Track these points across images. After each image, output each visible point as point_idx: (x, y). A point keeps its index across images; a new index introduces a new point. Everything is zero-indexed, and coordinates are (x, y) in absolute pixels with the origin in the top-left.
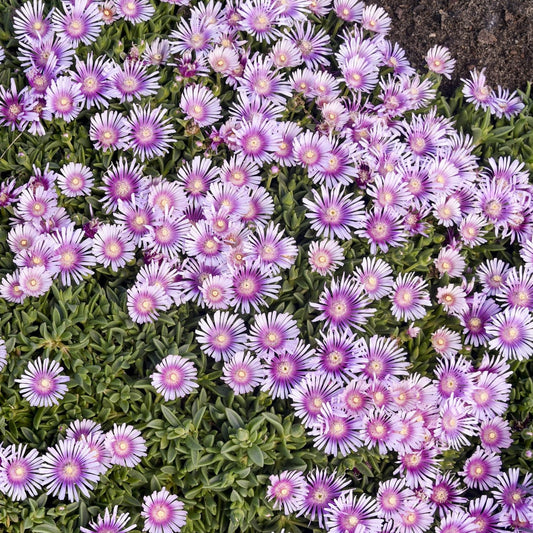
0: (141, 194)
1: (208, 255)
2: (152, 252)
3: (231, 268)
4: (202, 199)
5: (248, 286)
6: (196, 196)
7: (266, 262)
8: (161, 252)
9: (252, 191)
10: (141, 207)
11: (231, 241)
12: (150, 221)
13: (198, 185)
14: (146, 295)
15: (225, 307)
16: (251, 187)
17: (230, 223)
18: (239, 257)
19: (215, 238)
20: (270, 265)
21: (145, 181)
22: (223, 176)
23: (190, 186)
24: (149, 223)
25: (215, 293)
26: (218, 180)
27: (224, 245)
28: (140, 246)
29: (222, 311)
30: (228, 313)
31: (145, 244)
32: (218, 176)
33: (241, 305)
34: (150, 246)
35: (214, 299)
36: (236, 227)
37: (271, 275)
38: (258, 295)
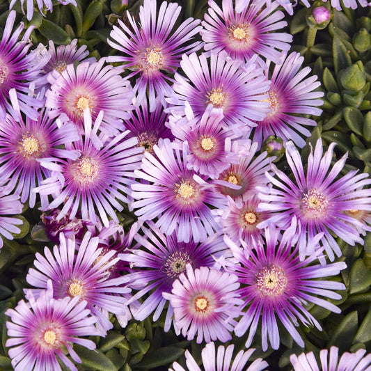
0: (32, 86)
1: (184, 214)
2: (61, 215)
3: (234, 247)
4: (164, 90)
5: (273, 283)
6: (152, 83)
7: (310, 228)
8: (79, 215)
9: (273, 65)
10: (33, 116)
11: (233, 183)
12: (53, 147)
13: (155, 59)
14: (49, 314)
15: (225, 337)
16: (271, 56)
17: (228, 141)
18: (250, 217)
19: (196, 178)
20: (320, 236)
21: (41, 56)
22: (208, 36)
23: (138, 60)
24: (52, 154)
25: (201, 303)
26: (197, 46)
27: (216, 194)
28: (32, 204)
29: (218, 343)
30: (231, 348)
31: (44, 200)
32: (198, 37)
33: (259, 327)
34: (55, 204)
35: (201, 315)
36: (241, 150)
37: (322, 259)
38: (297, 300)
